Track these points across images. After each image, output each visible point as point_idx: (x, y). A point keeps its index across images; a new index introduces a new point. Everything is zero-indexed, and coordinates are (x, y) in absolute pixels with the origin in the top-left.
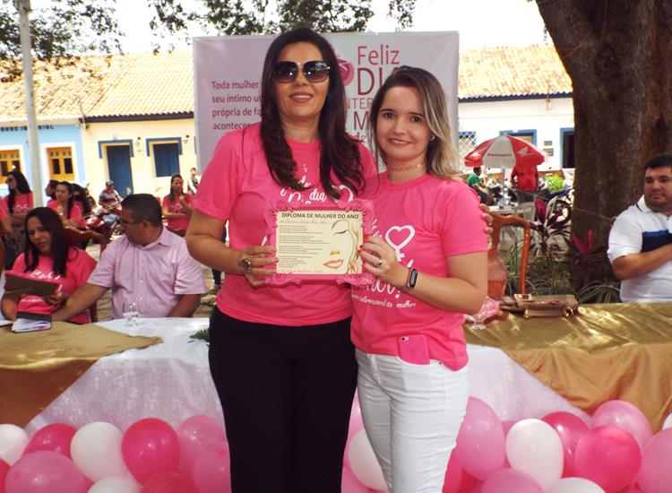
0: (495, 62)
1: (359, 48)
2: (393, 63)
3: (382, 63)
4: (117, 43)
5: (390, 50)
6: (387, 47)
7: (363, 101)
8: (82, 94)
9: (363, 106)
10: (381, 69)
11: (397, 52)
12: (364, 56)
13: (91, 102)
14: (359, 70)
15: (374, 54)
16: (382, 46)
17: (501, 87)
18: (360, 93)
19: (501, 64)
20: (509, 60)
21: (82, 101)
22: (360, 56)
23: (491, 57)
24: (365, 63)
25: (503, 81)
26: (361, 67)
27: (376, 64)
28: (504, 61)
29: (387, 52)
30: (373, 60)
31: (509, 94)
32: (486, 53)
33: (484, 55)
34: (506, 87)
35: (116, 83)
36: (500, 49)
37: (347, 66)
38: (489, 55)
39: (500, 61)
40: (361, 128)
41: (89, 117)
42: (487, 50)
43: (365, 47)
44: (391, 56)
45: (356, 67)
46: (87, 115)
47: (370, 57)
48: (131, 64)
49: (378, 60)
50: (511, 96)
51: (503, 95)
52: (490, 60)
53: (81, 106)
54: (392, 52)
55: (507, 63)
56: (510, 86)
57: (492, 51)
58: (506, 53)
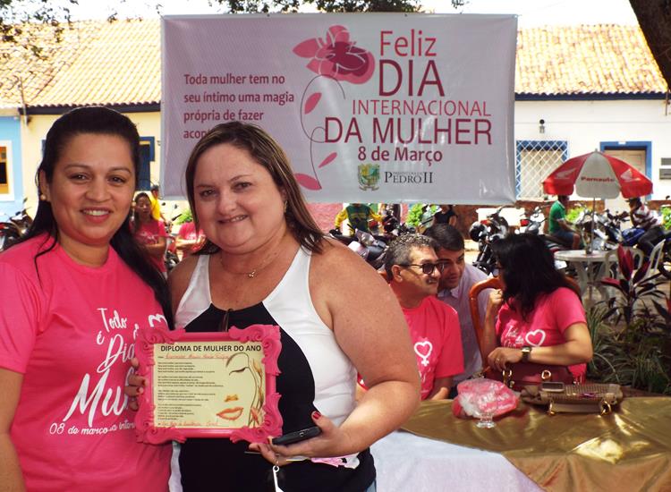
0: (597, 45)
1: (383, 33)
2: (427, 54)
3: (413, 54)
4: (66, 13)
5: (423, 37)
6: (420, 32)
7: (385, 104)
8: (23, 75)
9: (385, 110)
10: (411, 62)
11: (434, 40)
12: (388, 44)
13: (37, 86)
14: (382, 62)
15: (401, 42)
16: (413, 31)
17: (603, 81)
18: (382, 93)
19: (604, 49)
20: (615, 44)
21: (24, 85)
22: (383, 44)
23: (591, 38)
24: (390, 53)
25: (607, 73)
26: (384, 58)
27: (405, 55)
28: (609, 44)
29: (420, 40)
30: (401, 50)
31: (614, 91)
32: (584, 33)
33: (582, 36)
34: (610, 81)
35: (72, 60)
36: (604, 28)
37: (366, 56)
38: (587, 35)
39: (603, 45)
40: (383, 141)
41: (33, 107)
42: (585, 28)
43: (391, 32)
44: (426, 45)
45: (377, 58)
46: (30, 104)
47: (396, 46)
48: (92, 35)
49: (408, 50)
50: (617, 93)
51: (606, 92)
52: (590, 43)
53: (22, 92)
54: (427, 39)
55: (613, 47)
56: (616, 80)
57: (593, 30)
58: (612, 33)
